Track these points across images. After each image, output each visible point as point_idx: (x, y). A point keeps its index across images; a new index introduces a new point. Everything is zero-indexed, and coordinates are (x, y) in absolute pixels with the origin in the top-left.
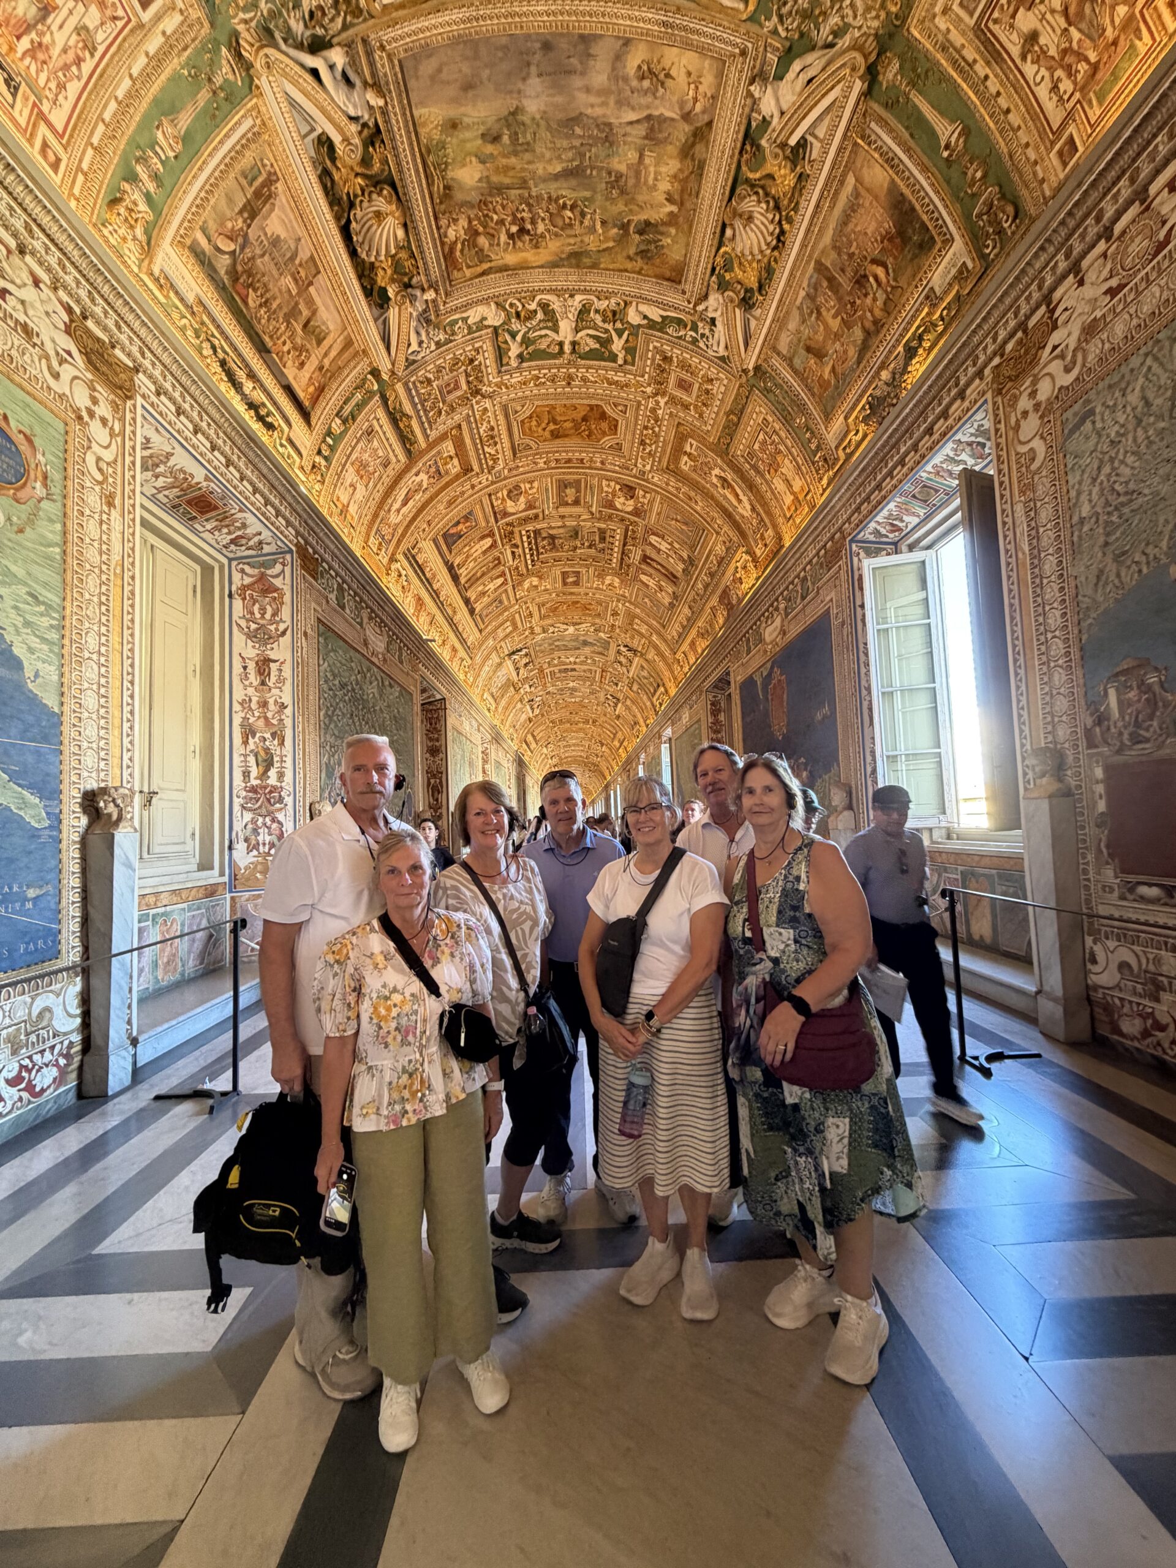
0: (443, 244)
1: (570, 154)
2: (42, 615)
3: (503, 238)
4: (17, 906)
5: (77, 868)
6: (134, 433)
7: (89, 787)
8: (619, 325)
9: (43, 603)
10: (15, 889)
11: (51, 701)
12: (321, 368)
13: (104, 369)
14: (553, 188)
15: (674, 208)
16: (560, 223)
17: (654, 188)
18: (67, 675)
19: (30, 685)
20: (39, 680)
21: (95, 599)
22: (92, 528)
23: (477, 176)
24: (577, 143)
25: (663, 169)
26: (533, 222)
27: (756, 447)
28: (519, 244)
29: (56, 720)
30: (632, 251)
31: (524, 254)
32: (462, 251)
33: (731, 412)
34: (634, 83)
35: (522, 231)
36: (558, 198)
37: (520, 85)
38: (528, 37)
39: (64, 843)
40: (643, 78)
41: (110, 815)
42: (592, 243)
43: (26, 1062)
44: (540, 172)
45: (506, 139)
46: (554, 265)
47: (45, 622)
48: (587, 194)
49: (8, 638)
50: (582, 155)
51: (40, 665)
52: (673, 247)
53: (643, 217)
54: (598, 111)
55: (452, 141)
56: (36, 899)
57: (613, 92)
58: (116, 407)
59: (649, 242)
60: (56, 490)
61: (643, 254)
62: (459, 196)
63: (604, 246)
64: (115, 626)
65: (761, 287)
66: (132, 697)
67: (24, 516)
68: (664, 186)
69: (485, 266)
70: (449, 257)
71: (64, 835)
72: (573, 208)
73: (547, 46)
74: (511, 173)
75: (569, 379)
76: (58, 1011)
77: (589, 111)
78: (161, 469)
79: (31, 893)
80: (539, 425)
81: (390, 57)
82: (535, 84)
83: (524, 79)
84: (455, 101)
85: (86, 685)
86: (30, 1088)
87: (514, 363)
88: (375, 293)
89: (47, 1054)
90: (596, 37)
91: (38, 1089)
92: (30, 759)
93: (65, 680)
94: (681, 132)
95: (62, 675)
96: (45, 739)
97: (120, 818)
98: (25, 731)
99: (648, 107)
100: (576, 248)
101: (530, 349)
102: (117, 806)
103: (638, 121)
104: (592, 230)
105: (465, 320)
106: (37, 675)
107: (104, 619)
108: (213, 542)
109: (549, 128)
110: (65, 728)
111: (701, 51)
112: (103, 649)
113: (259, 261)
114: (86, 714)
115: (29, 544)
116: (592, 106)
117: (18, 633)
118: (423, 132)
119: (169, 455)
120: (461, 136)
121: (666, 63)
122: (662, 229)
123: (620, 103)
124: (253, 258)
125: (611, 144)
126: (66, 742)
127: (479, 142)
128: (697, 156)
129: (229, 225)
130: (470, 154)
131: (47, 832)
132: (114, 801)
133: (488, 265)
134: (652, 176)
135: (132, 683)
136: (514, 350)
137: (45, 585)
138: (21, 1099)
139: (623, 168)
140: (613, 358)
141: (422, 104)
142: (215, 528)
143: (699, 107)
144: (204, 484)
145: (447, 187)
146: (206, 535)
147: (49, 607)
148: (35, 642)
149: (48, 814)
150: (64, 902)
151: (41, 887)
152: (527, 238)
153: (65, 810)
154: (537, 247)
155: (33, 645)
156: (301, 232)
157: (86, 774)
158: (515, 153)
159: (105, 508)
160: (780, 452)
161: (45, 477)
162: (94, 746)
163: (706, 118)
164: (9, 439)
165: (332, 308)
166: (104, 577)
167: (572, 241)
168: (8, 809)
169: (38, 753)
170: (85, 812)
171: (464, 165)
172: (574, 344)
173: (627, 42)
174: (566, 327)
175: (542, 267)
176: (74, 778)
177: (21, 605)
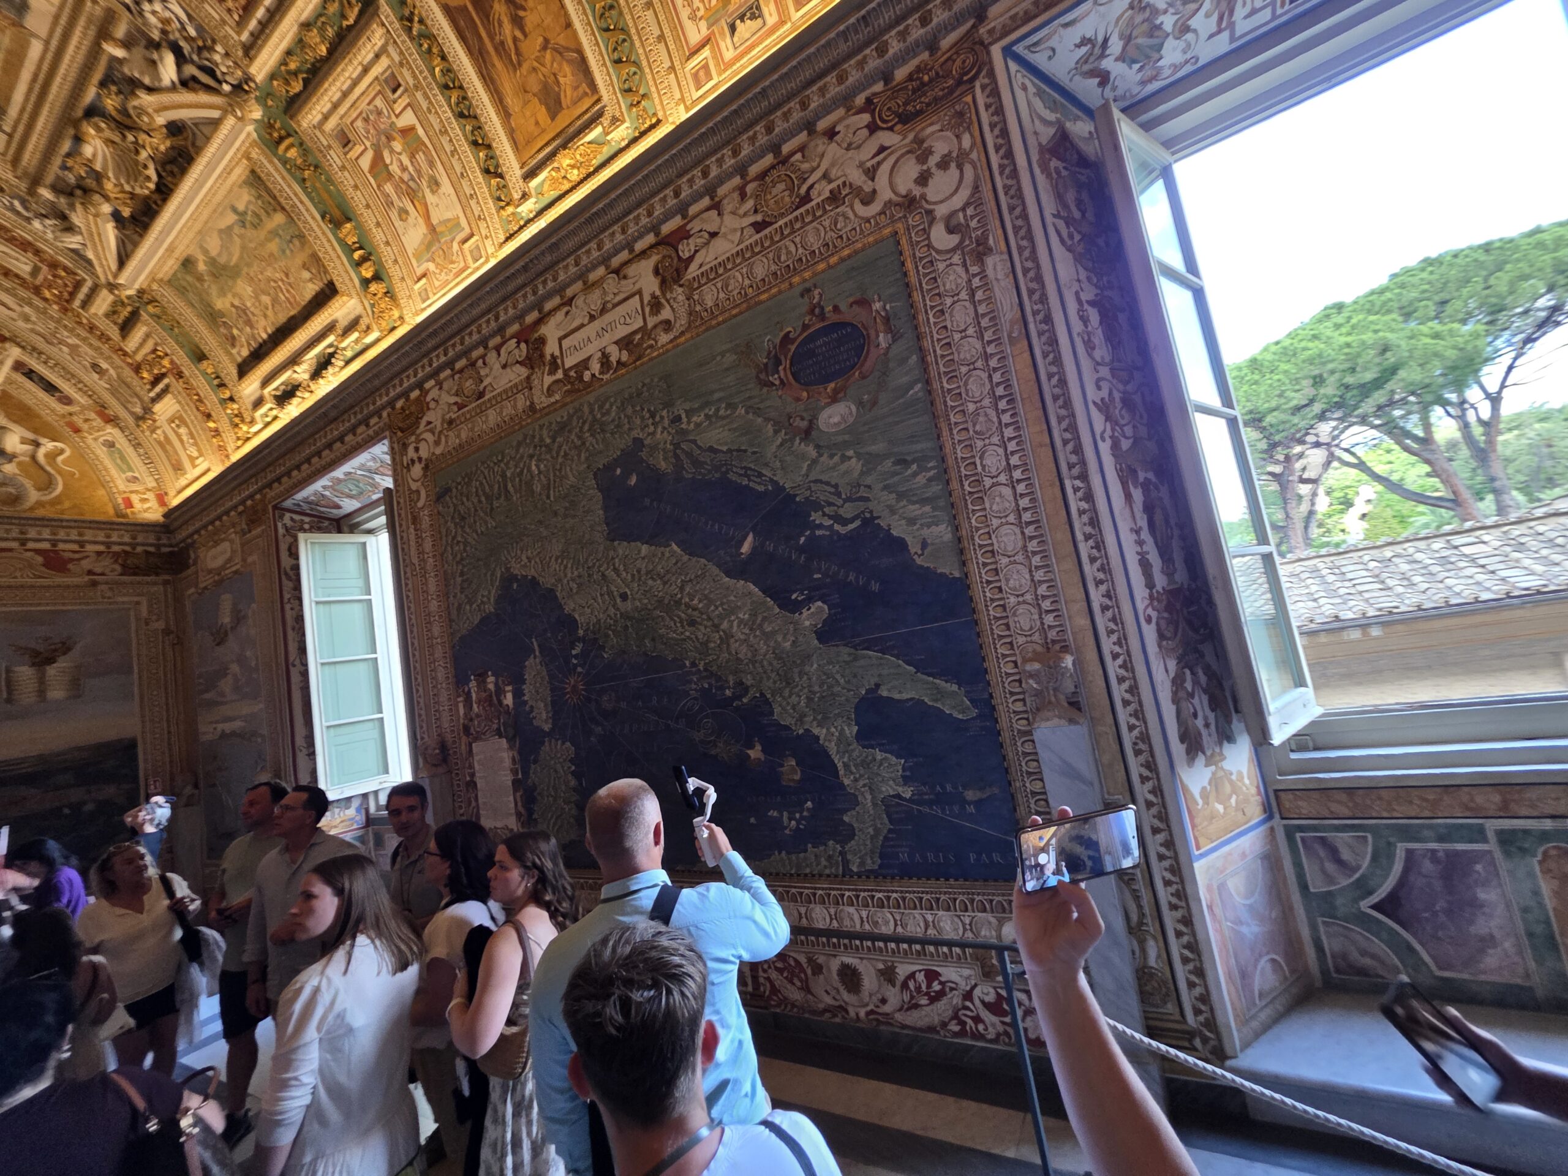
4: (956, 809)
5: (1032, 767)
10: (949, 788)
11: (949, 568)
18: (963, 524)
19: (919, 561)
20: (929, 550)
21: (987, 401)
39: (1006, 734)
49: (884, 524)
56: (978, 803)
60: (902, 320)
64: (1029, 413)
67: (875, 386)
71: (1004, 723)
79: (972, 795)
92: (935, 643)
93: (963, 532)
96: (951, 613)
98: (924, 612)
106: (924, 545)
110: (976, 591)
114: (1005, 561)
115: (885, 410)
117: (893, 511)
126: (981, 606)
131: (977, 724)
137: (913, 438)
147: (922, 459)
148: (914, 510)
149: (974, 701)
150: (1022, 811)
151: (983, 789)
153: (997, 691)
155: (913, 515)
159: (974, 269)
161: (887, 320)
162: (1029, 597)
168: (922, 702)
169: (944, 632)
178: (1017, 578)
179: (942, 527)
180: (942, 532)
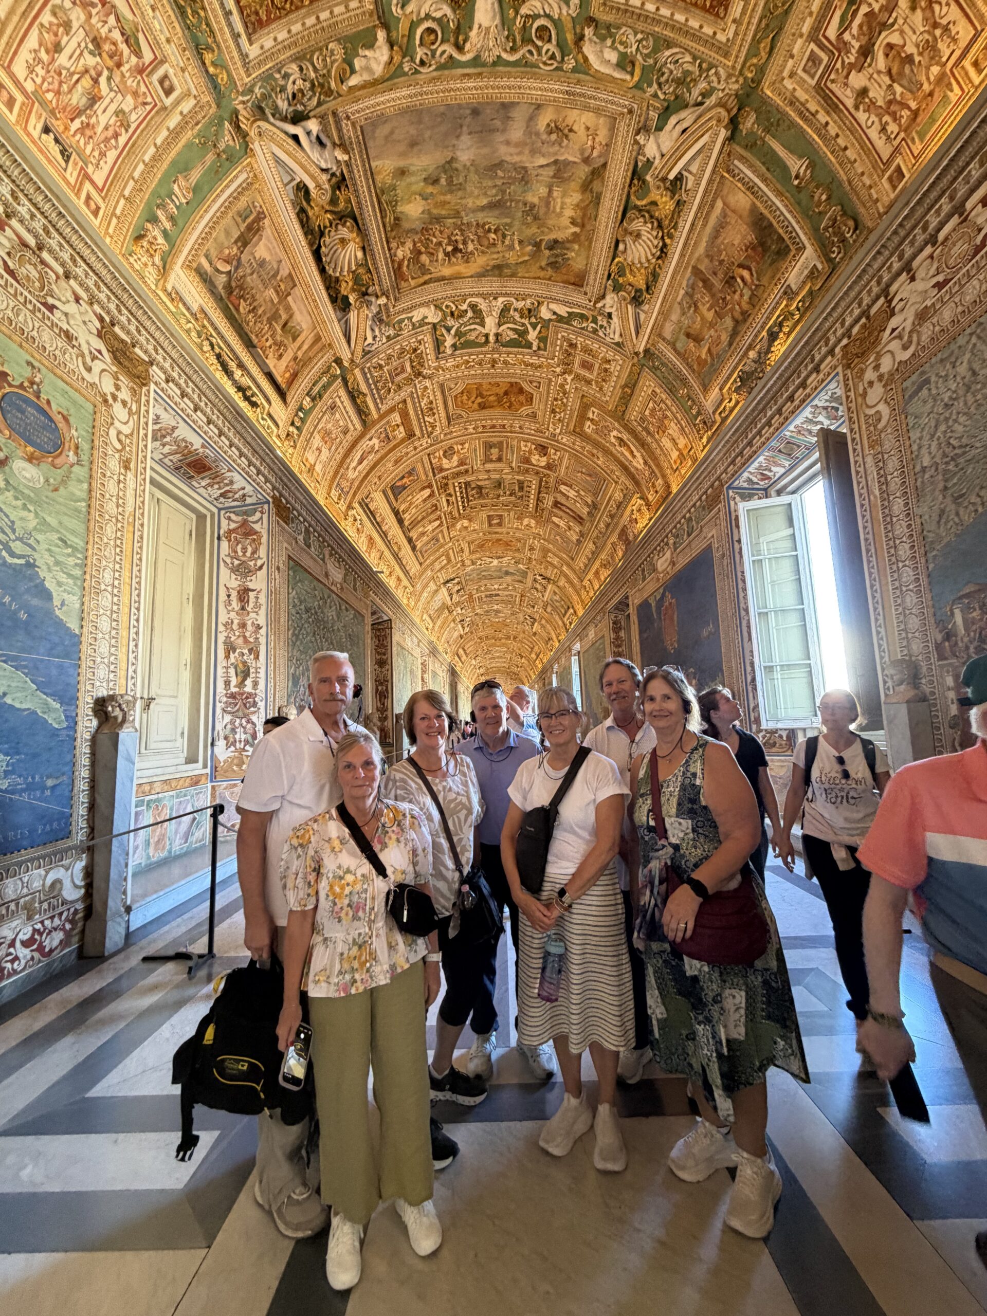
0: (393, 261)
1: (494, 191)
2: (69, 555)
3: (441, 255)
4: (38, 793)
5: (86, 762)
6: (147, 412)
7: (100, 695)
8: (533, 320)
9: (71, 546)
10: (37, 778)
11: (73, 625)
12: (295, 358)
13: (126, 363)
14: (481, 217)
15: (577, 230)
16: (486, 243)
17: (560, 215)
18: (87, 603)
19: (57, 612)
20: (64, 608)
21: (112, 543)
22: (112, 487)
23: (420, 210)
24: (499, 182)
25: (568, 200)
26: (465, 243)
27: (647, 413)
28: (454, 260)
29: (76, 640)
30: (543, 263)
31: (457, 268)
32: (408, 266)
33: (626, 386)
34: (544, 137)
35: (456, 250)
36: (484, 224)
37: (455, 142)
38: (460, 106)
39: (79, 740)
40: (551, 133)
41: (116, 718)
42: (511, 258)
43: (39, 926)
44: (470, 205)
45: (443, 181)
46: (480, 275)
47: (71, 561)
48: (508, 220)
49: (42, 575)
50: (504, 192)
51: (65, 596)
52: (576, 259)
53: (552, 236)
54: (516, 159)
55: (401, 184)
56: (53, 788)
57: (526, 144)
58: (134, 392)
59: (557, 256)
60: (85, 458)
61: (553, 265)
62: (406, 225)
63: (520, 260)
64: (126, 565)
65: (648, 288)
66: (137, 620)
67: (59, 479)
68: (569, 213)
69: (427, 277)
70: (398, 272)
71: (79, 735)
72: (496, 232)
73: (475, 112)
74: (447, 207)
75: (494, 362)
76: (67, 884)
77: (508, 159)
78: (168, 439)
79: (50, 783)
80: (469, 399)
81: (353, 124)
82: (466, 140)
83: (458, 137)
84: (403, 155)
85: (102, 611)
86: (41, 949)
87: (449, 351)
88: (339, 300)
89: (56, 920)
90: (513, 104)
91: (47, 950)
92: (54, 672)
93: (85, 608)
94: (583, 171)
95: (83, 604)
96: (67, 655)
97: (124, 720)
98: (52, 649)
99: (556, 154)
100: (498, 262)
101: (462, 340)
102: (122, 710)
103: (547, 165)
104: (511, 247)
105: (410, 319)
106: (63, 604)
107: (118, 558)
108: (206, 496)
109: (477, 172)
110: (84, 647)
111: (597, 111)
112: (116, 583)
113: (248, 279)
114: (100, 635)
115: (61, 500)
116: (511, 155)
117: (49, 570)
118: (378, 178)
119: (174, 428)
120: (408, 180)
121: (569, 122)
122: (568, 245)
123: (534, 152)
124: (244, 276)
125: (527, 183)
126: (83, 657)
127: (422, 184)
128: (595, 190)
129: (227, 252)
130: (415, 194)
131: (65, 732)
132: (120, 706)
133: (429, 276)
134: (559, 205)
135: (138, 609)
136: (449, 341)
137: (73, 532)
138: (32, 958)
139: (536, 200)
140: (529, 345)
141: (378, 157)
142: (209, 485)
143: (595, 153)
144: (201, 450)
145: (397, 219)
146: (202, 491)
147: (75, 549)
148: (63, 578)
149: (66, 717)
150: (75, 791)
151: (57, 778)
152: (460, 255)
153: (80, 712)
154: (467, 262)
155: (61, 580)
156: (282, 255)
157: (98, 684)
158: (451, 192)
159: (123, 471)
160: (666, 417)
161: (77, 447)
162: (106, 660)
163: (602, 161)
164: (51, 420)
165: (305, 312)
166: (119, 525)
167: (495, 256)
168: (35, 713)
169: (60, 667)
170: (96, 716)
171: (410, 202)
172: (497, 335)
173: (539, 107)
174: (491, 324)
175: (471, 277)
176: (89, 687)
177: (53, 548)
178: (104, 648)
179: (76, 598)
180: (74, 601)
